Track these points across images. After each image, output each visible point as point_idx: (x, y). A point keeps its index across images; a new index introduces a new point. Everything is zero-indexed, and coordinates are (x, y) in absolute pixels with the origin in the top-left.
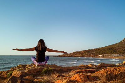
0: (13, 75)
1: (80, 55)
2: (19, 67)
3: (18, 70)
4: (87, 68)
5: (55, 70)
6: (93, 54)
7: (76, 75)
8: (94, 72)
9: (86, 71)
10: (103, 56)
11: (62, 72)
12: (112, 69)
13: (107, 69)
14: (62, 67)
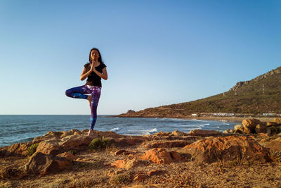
0: (38, 150)
1: (157, 114)
2: (49, 137)
3: (48, 142)
4: (170, 138)
5: (112, 141)
6: (180, 112)
7: (151, 151)
8: (182, 145)
9: (168, 143)
10: (199, 116)
11: (125, 145)
12: (215, 140)
13: (207, 141)
14: (125, 137)
